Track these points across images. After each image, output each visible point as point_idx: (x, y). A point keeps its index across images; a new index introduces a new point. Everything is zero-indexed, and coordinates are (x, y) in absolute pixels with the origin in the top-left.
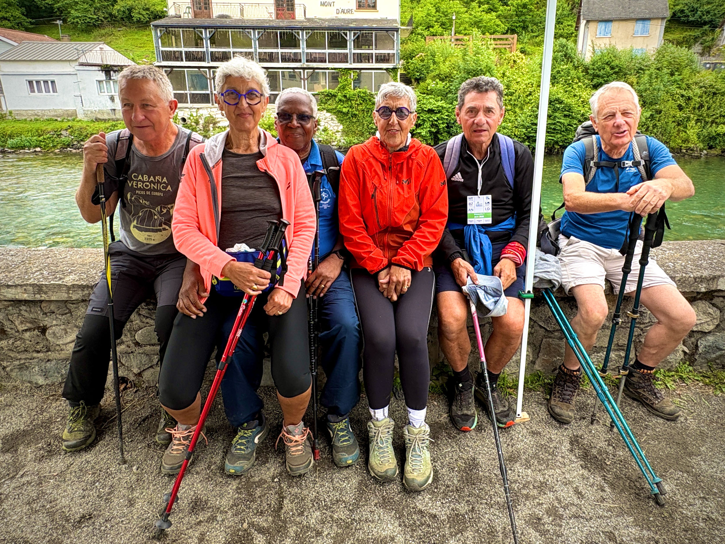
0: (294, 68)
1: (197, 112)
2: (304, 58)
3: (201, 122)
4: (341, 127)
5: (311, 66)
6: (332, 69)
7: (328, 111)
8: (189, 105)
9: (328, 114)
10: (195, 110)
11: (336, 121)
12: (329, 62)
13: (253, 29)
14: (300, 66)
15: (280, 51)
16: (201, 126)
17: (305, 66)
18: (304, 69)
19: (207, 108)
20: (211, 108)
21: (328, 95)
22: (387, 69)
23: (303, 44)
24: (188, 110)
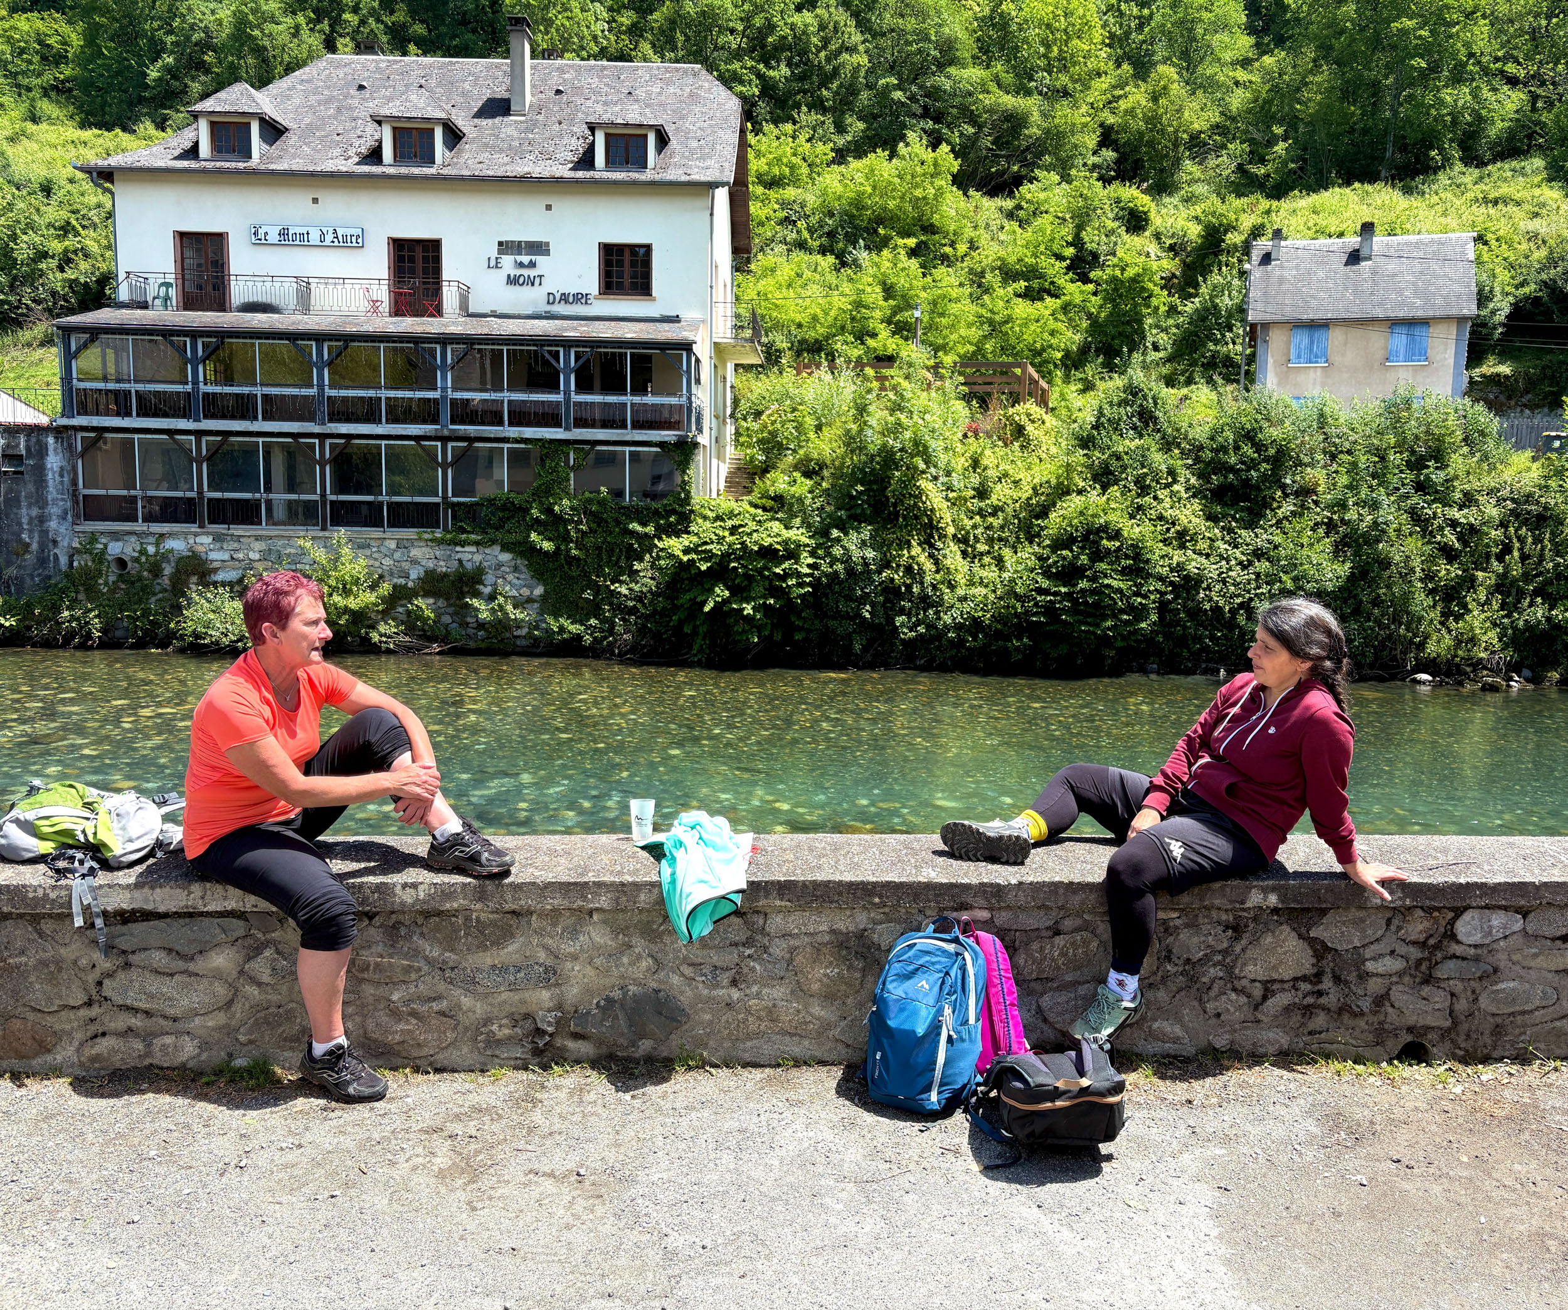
0: (417, 438)
1: (157, 545)
2: (446, 413)
3: (168, 570)
4: (539, 591)
5: (461, 434)
6: (516, 441)
7: (505, 548)
8: (140, 526)
9: (506, 557)
10: (152, 539)
11: (526, 575)
12: (511, 424)
13: (317, 340)
14: (433, 434)
15: (384, 394)
16: (166, 581)
17: (446, 433)
18: (444, 440)
19: (186, 534)
20: (196, 535)
21: (504, 508)
22: (661, 444)
23: (444, 378)
24: (133, 539)
